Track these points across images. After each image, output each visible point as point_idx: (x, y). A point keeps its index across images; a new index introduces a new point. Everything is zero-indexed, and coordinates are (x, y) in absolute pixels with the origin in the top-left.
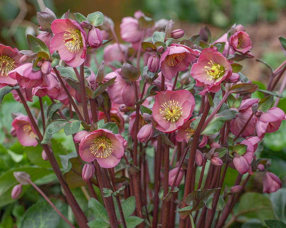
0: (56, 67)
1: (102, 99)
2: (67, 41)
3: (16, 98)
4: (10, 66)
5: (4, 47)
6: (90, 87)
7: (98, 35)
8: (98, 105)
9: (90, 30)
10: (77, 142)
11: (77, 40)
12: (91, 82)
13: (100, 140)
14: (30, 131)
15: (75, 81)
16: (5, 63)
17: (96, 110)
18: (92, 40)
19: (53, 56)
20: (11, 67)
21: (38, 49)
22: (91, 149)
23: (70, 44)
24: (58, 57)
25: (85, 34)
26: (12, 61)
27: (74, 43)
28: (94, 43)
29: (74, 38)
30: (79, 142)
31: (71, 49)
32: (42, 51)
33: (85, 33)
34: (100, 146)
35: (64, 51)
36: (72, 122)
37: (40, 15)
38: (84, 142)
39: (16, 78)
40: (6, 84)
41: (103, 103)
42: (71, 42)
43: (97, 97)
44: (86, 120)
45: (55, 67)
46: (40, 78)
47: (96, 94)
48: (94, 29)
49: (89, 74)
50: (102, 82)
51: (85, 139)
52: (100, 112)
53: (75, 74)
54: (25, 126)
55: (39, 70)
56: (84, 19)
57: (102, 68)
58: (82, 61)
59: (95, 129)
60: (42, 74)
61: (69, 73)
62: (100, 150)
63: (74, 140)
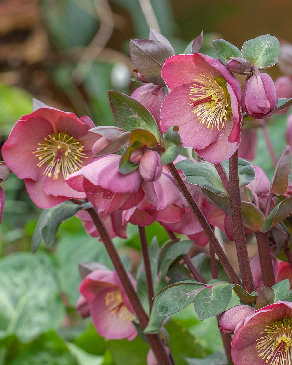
0: (174, 163)
1: (285, 232)
2: (196, 104)
3: (89, 230)
4: (74, 158)
5: (61, 114)
6: (258, 204)
7: (267, 89)
8: (275, 248)
9: (249, 77)
10: (226, 331)
11: (220, 100)
12: (259, 195)
13: (280, 327)
14: (121, 305)
15: (219, 193)
16: (62, 151)
17: (270, 259)
18: (254, 99)
19: (167, 138)
20: (76, 158)
21: (135, 122)
22: (259, 347)
23: (204, 109)
24: (177, 141)
25: (237, 88)
26: (77, 145)
27: (214, 108)
28: (258, 107)
29: (215, 98)
30: (232, 331)
31: (208, 120)
32: (142, 128)
33: (238, 85)
34: (280, 342)
35: (192, 128)
36: (214, 288)
37: (136, 46)
38: (243, 330)
39: (83, 189)
40: (63, 198)
41: (286, 242)
42: (206, 105)
43: (274, 228)
44: (246, 282)
45: (172, 163)
46: (137, 190)
47: (270, 221)
48: (256, 76)
49: (251, 178)
50: (285, 195)
51: (245, 324)
52: (279, 261)
53: (219, 178)
54: (108, 295)
55: (136, 170)
56: (235, 54)
57: (285, 163)
58: (233, 147)
59: (268, 302)
60: (142, 180)
61: (204, 175)
62: (280, 350)
63: (220, 326)
